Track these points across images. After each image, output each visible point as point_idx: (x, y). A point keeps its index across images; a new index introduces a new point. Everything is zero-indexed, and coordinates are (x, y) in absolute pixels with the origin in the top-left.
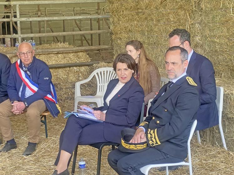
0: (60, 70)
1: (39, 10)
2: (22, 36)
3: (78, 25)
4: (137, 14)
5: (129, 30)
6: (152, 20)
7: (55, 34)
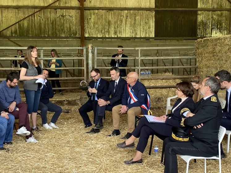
3: (181, 62)
4: (214, 56)
6: (222, 60)
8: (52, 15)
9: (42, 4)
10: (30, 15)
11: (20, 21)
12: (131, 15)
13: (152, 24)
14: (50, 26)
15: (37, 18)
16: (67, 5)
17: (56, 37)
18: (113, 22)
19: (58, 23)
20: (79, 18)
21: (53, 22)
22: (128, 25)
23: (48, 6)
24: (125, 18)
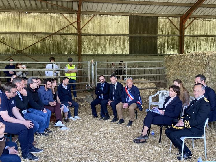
0: (143, 90)
1: (134, 65)
2: (127, 75)
3: (151, 71)
4: (178, 67)
5: (174, 74)
6: (185, 70)
7: (141, 75)
8: (58, 39)
9: (51, 32)
10: (43, 39)
11: (36, 43)
12: (113, 39)
13: (127, 45)
14: (57, 46)
15: (47, 41)
16: (69, 32)
17: (61, 54)
18: (100, 44)
19: (62, 44)
20: (77, 41)
21: (59, 44)
22: (111, 46)
23: (56, 32)
24: (109, 41)
